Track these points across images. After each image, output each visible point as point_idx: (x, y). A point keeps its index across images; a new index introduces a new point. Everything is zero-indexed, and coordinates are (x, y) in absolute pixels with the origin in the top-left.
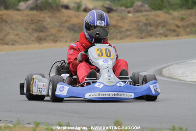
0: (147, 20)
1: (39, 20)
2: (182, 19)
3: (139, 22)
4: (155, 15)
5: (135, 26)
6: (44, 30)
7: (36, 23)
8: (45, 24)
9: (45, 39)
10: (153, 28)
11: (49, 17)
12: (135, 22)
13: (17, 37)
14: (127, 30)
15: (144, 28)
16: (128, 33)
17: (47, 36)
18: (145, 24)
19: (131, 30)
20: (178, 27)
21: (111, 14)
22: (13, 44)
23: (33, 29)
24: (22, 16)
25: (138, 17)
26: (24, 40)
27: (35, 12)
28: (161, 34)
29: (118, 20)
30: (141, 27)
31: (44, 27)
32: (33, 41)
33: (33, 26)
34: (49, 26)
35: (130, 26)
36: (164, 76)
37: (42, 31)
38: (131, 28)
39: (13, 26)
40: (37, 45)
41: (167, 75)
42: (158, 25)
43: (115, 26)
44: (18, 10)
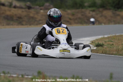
2: (73, 15)
5: (44, 17)
20: (70, 19)
29: (34, 14)
38: (42, 19)
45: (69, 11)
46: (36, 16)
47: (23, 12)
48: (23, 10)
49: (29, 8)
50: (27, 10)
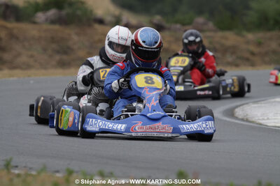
0: (210, 43)
2: (259, 44)
4: (222, 37)
8: (70, 43)
9: (69, 64)
10: (219, 55)
11: (77, 34)
13: (32, 60)
20: (253, 54)
22: (26, 69)
23: (53, 50)
27: (56, 27)
28: (229, 63)
29: (170, 42)
31: (69, 48)
32: (53, 66)
33: (54, 46)
37: (65, 53)
39: (26, 44)
40: (60, 71)
44: (35, 23)
45: (250, 36)
49: (160, 28)
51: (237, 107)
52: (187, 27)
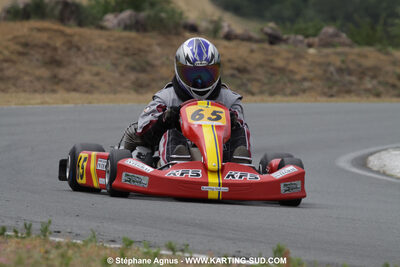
0: (343, 62)
1: (140, 50)
3: (329, 64)
4: (359, 55)
5: (319, 71)
6: (148, 68)
7: (134, 54)
8: (150, 57)
9: (148, 86)
10: (354, 79)
11: (159, 45)
12: (320, 64)
13: (97, 78)
14: (305, 79)
15: (336, 77)
16: (307, 84)
17: (153, 80)
18: (340, 71)
19: (311, 80)
21: (276, 48)
22: (87, 92)
23: (127, 66)
24: (108, 40)
25: (327, 55)
26: (109, 84)
27: (133, 34)
28: (368, 91)
29: (288, 59)
30: (332, 73)
31: (148, 64)
32: (126, 88)
33: (128, 60)
34: (157, 63)
35: (310, 71)
36: (370, 170)
37: (143, 70)
38: (312, 75)
39: (90, 56)
40: (133, 96)
41: (375, 169)
42: (363, 73)
43: (282, 70)
44: (102, 28)
46: (292, 66)
47: (252, 51)
48: (255, 46)
49: (274, 40)
50: (266, 46)
51: (371, 154)
52: (311, 40)
